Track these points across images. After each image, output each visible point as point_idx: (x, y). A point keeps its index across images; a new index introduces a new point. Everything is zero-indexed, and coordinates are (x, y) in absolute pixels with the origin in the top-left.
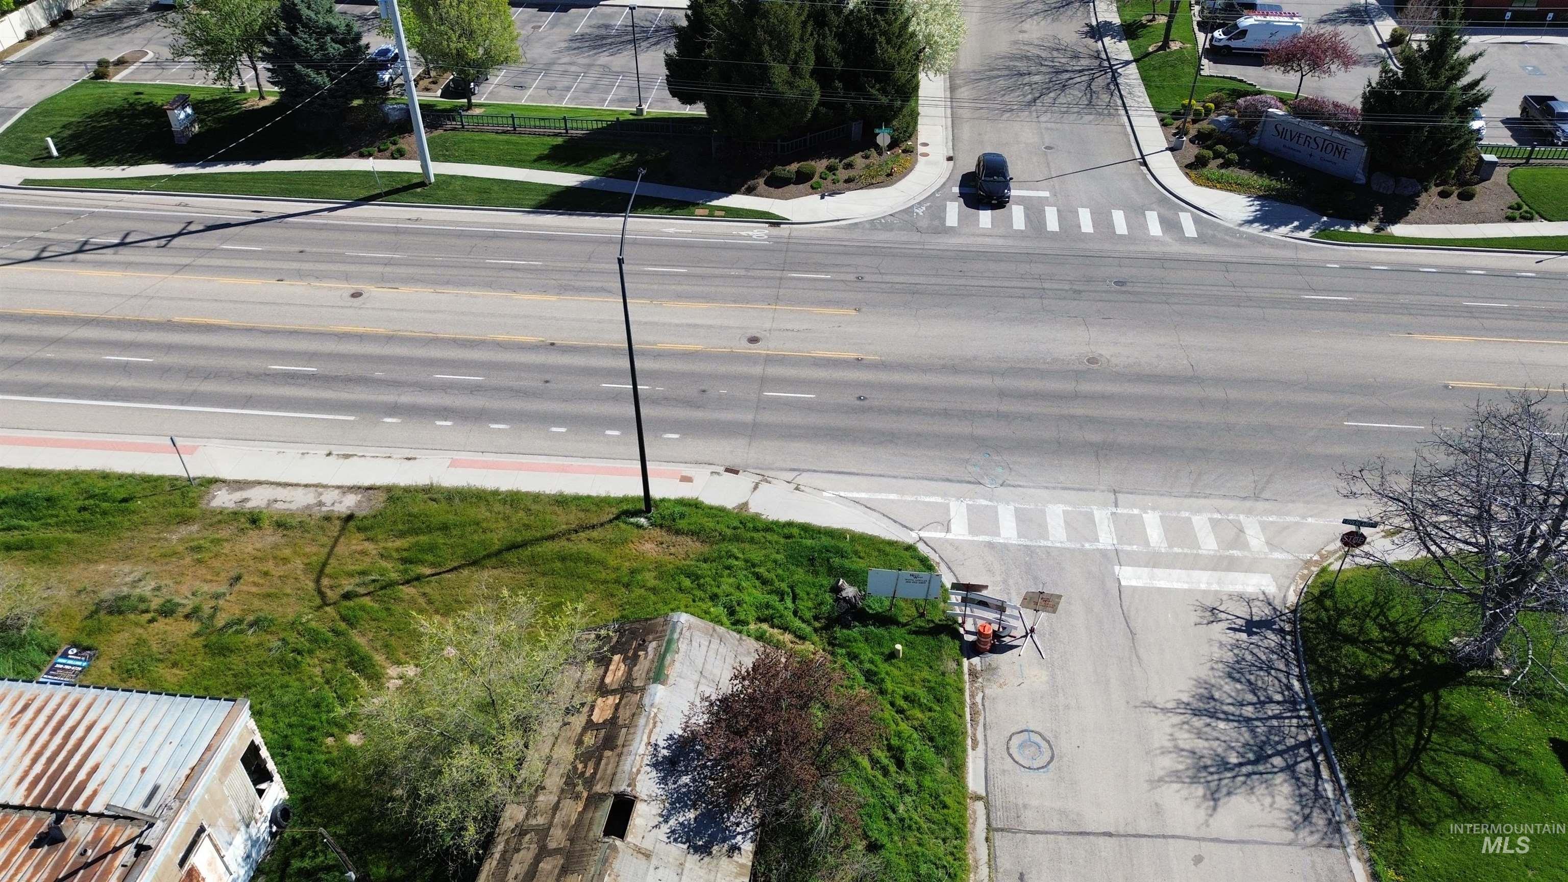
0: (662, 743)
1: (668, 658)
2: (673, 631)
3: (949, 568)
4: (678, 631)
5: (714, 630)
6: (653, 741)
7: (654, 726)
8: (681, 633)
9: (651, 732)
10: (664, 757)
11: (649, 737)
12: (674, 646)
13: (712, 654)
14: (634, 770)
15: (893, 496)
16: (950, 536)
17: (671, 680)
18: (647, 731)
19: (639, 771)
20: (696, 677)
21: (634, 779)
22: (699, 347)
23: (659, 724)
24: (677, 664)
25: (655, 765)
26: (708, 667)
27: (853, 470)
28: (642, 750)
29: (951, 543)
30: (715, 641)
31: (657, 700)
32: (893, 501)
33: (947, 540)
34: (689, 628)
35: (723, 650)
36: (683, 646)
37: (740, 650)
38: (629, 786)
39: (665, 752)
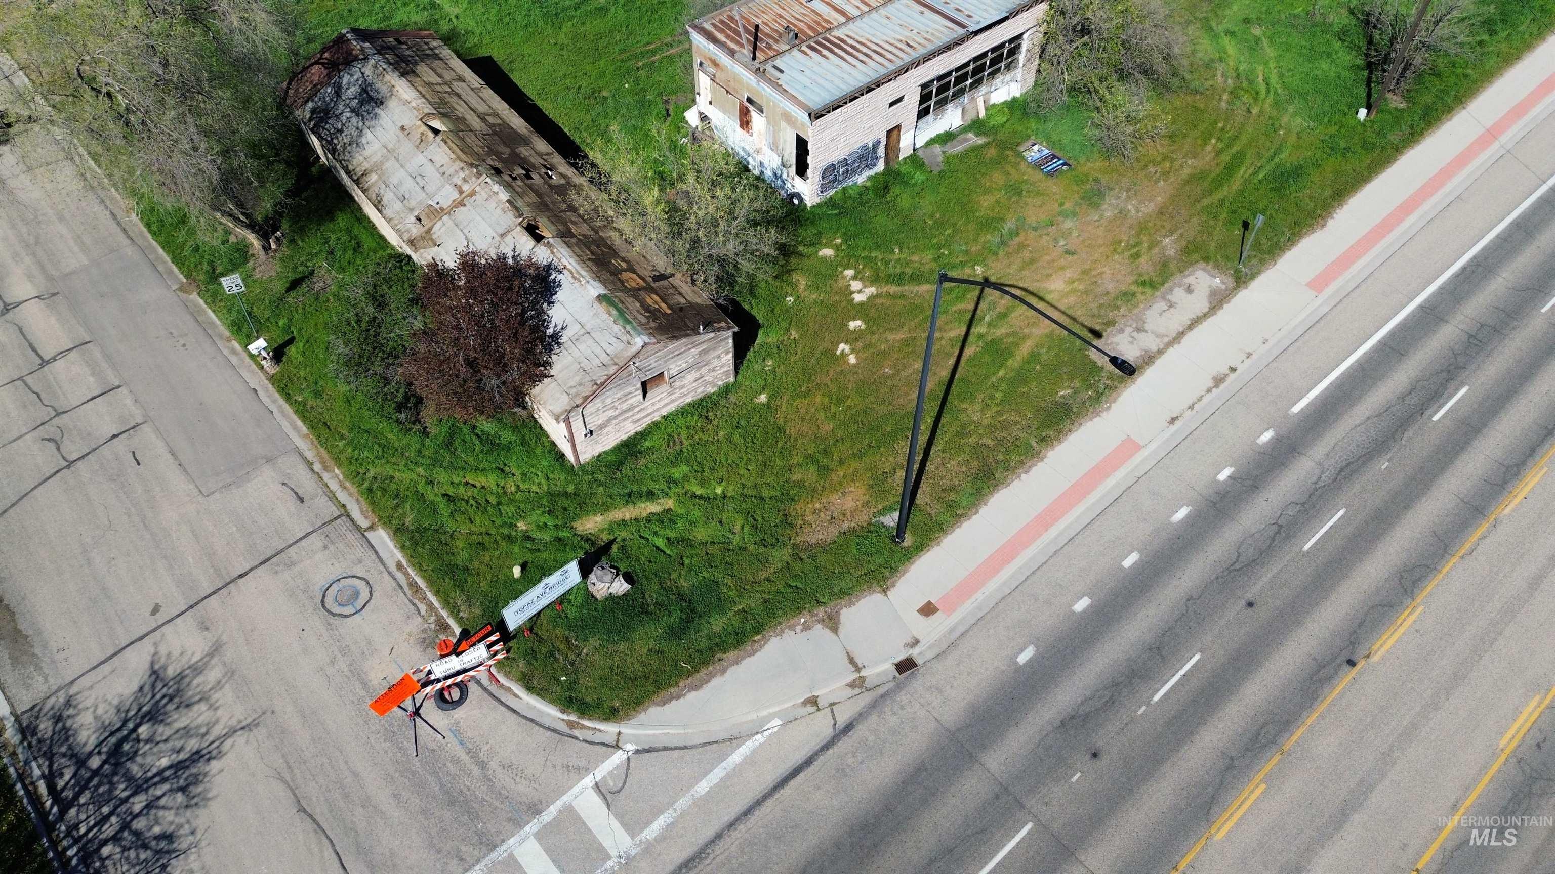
0: (560, 277)
1: (614, 312)
2: (634, 328)
3: (554, 731)
4: (632, 332)
5: (616, 364)
6: (565, 271)
7: (573, 277)
8: (628, 332)
9: (571, 273)
10: (550, 275)
11: (569, 270)
12: (621, 322)
13: (598, 351)
14: (555, 250)
15: (703, 787)
17: (597, 305)
18: (573, 270)
19: (552, 253)
20: (588, 327)
21: (549, 247)
23: (573, 281)
25: (549, 267)
26: (590, 342)
27: (787, 791)
28: (564, 261)
29: (582, 771)
30: (606, 360)
31: (589, 287)
32: (698, 779)
33: (587, 770)
34: (629, 343)
35: (597, 362)
36: (617, 329)
37: (588, 378)
38: (548, 242)
39: (552, 277)
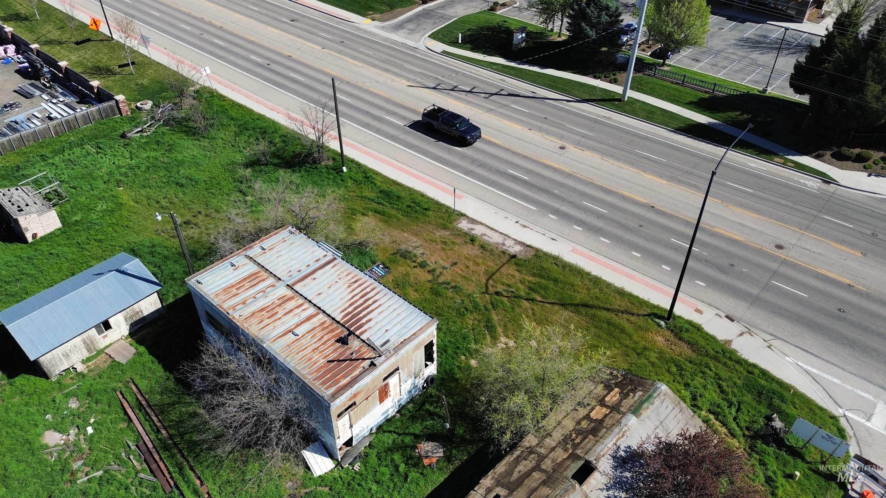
0: (622, 448)
1: (646, 405)
2: (654, 391)
3: (858, 444)
4: (658, 392)
5: (679, 403)
6: (618, 444)
7: (622, 436)
8: (659, 395)
9: (619, 439)
10: (621, 456)
11: (617, 441)
12: (651, 400)
13: (672, 415)
14: (602, 453)
15: (835, 380)
16: (868, 424)
17: (642, 417)
18: (617, 437)
19: (603, 456)
20: (657, 423)
21: (599, 458)
22: (741, 239)
23: (625, 437)
24: (649, 410)
25: (614, 457)
26: (667, 422)
27: (814, 352)
28: (610, 445)
29: (868, 429)
30: (677, 410)
31: (630, 424)
32: (835, 383)
33: (865, 426)
34: (665, 395)
35: (679, 416)
36: (657, 402)
37: (690, 422)
38: (595, 460)
39: (623, 454)
